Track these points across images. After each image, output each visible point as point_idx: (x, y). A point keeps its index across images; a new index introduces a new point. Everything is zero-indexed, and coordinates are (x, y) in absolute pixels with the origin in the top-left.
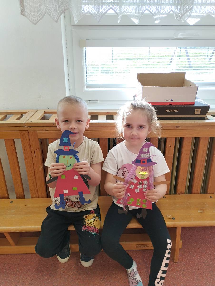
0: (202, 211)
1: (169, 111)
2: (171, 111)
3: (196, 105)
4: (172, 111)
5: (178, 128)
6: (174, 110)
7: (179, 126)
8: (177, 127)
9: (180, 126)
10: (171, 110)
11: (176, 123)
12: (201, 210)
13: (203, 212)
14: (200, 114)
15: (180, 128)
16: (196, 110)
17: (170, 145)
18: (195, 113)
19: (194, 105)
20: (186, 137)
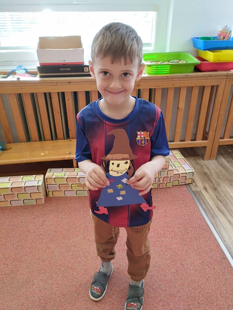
1: (63, 69)
3: (85, 64)
4: (65, 69)
7: (71, 82)
8: (70, 83)
11: (68, 80)
15: (72, 83)
16: (85, 68)
17: (68, 98)
18: (85, 71)
19: (83, 64)
20: (80, 91)
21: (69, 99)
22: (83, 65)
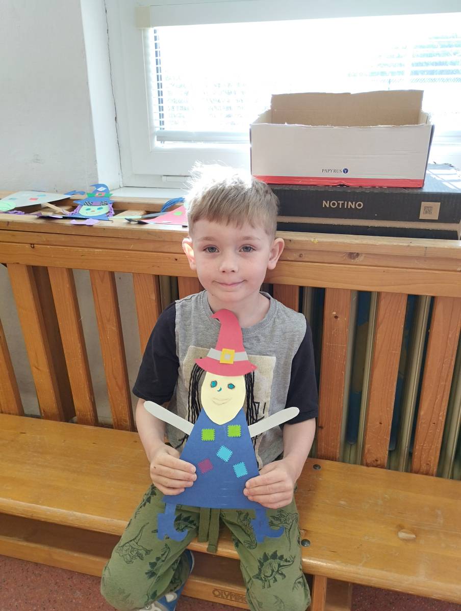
0: (414, 536)
1: (334, 204)
2: (339, 204)
3: (427, 189)
4: (343, 204)
5: (354, 259)
6: (350, 203)
7: (358, 255)
8: (353, 255)
9: (362, 253)
10: (341, 202)
11: (350, 245)
12: (413, 531)
13: (414, 540)
14: (437, 218)
15: (361, 259)
16: (423, 204)
17: (334, 313)
18: (421, 217)
19: (420, 188)
20: (387, 293)
21: (336, 317)
22: (419, 191)
